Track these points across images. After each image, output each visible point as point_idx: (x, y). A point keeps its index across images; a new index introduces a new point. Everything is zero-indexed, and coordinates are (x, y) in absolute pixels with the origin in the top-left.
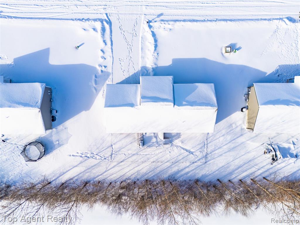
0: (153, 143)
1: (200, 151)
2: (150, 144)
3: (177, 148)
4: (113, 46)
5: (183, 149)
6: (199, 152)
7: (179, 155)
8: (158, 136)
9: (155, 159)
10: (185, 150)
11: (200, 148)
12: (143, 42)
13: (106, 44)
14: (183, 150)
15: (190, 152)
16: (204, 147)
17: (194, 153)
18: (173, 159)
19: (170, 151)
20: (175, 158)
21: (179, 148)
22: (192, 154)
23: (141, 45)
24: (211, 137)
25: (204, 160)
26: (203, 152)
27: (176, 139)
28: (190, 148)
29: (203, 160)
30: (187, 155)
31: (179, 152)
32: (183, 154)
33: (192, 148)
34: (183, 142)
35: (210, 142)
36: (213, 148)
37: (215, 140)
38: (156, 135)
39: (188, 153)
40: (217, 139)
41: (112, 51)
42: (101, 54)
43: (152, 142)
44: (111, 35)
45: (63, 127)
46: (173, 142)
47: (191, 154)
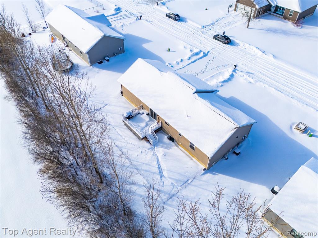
0: (139, 126)
1: (172, 183)
2: (135, 124)
3: (153, 155)
4: (193, 63)
5: (158, 162)
6: (170, 184)
7: (146, 164)
8: (149, 126)
9: (122, 145)
10: (158, 165)
11: (177, 179)
12: (218, 74)
13: (189, 59)
14: (156, 162)
15: (160, 172)
16: (182, 183)
17: (163, 178)
18: (137, 161)
19: (143, 151)
20: (139, 162)
21: (155, 157)
22: (161, 177)
23: (215, 75)
24: (203, 181)
25: (165, 197)
26: (175, 187)
27: (162, 147)
28: (165, 168)
29: (165, 195)
30: (154, 171)
31: (150, 161)
32: (152, 166)
33: (168, 170)
34: (165, 155)
35: (195, 186)
36: (192, 195)
37: (204, 189)
38: (150, 124)
39: (157, 171)
40: (206, 190)
41: (188, 65)
42: (179, 60)
43: (139, 124)
44: (199, 59)
45: (98, 70)
46: (155, 147)
47: (159, 176)
